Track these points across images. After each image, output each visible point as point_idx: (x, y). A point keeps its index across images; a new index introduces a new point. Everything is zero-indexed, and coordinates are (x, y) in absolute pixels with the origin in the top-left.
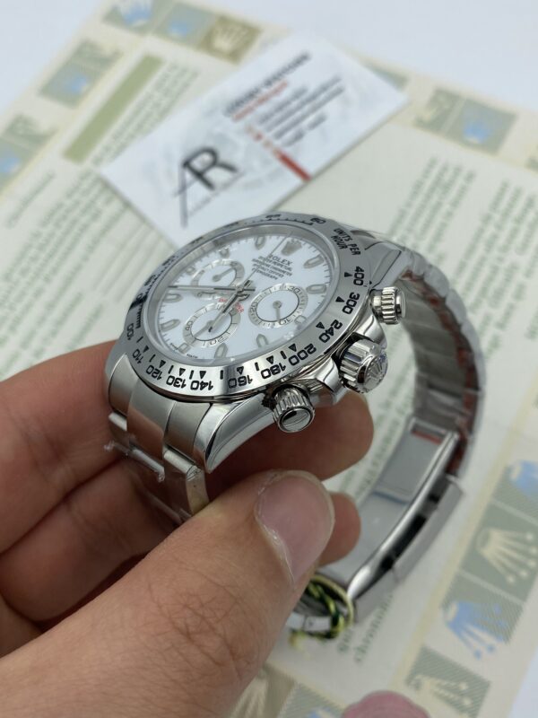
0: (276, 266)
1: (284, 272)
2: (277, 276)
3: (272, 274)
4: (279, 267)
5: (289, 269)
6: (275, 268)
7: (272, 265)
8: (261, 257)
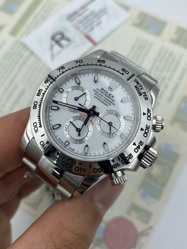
0: (106, 97)
1: (111, 102)
2: (107, 104)
3: (105, 102)
4: (108, 98)
5: (113, 101)
6: (106, 99)
7: (104, 96)
8: (97, 89)
